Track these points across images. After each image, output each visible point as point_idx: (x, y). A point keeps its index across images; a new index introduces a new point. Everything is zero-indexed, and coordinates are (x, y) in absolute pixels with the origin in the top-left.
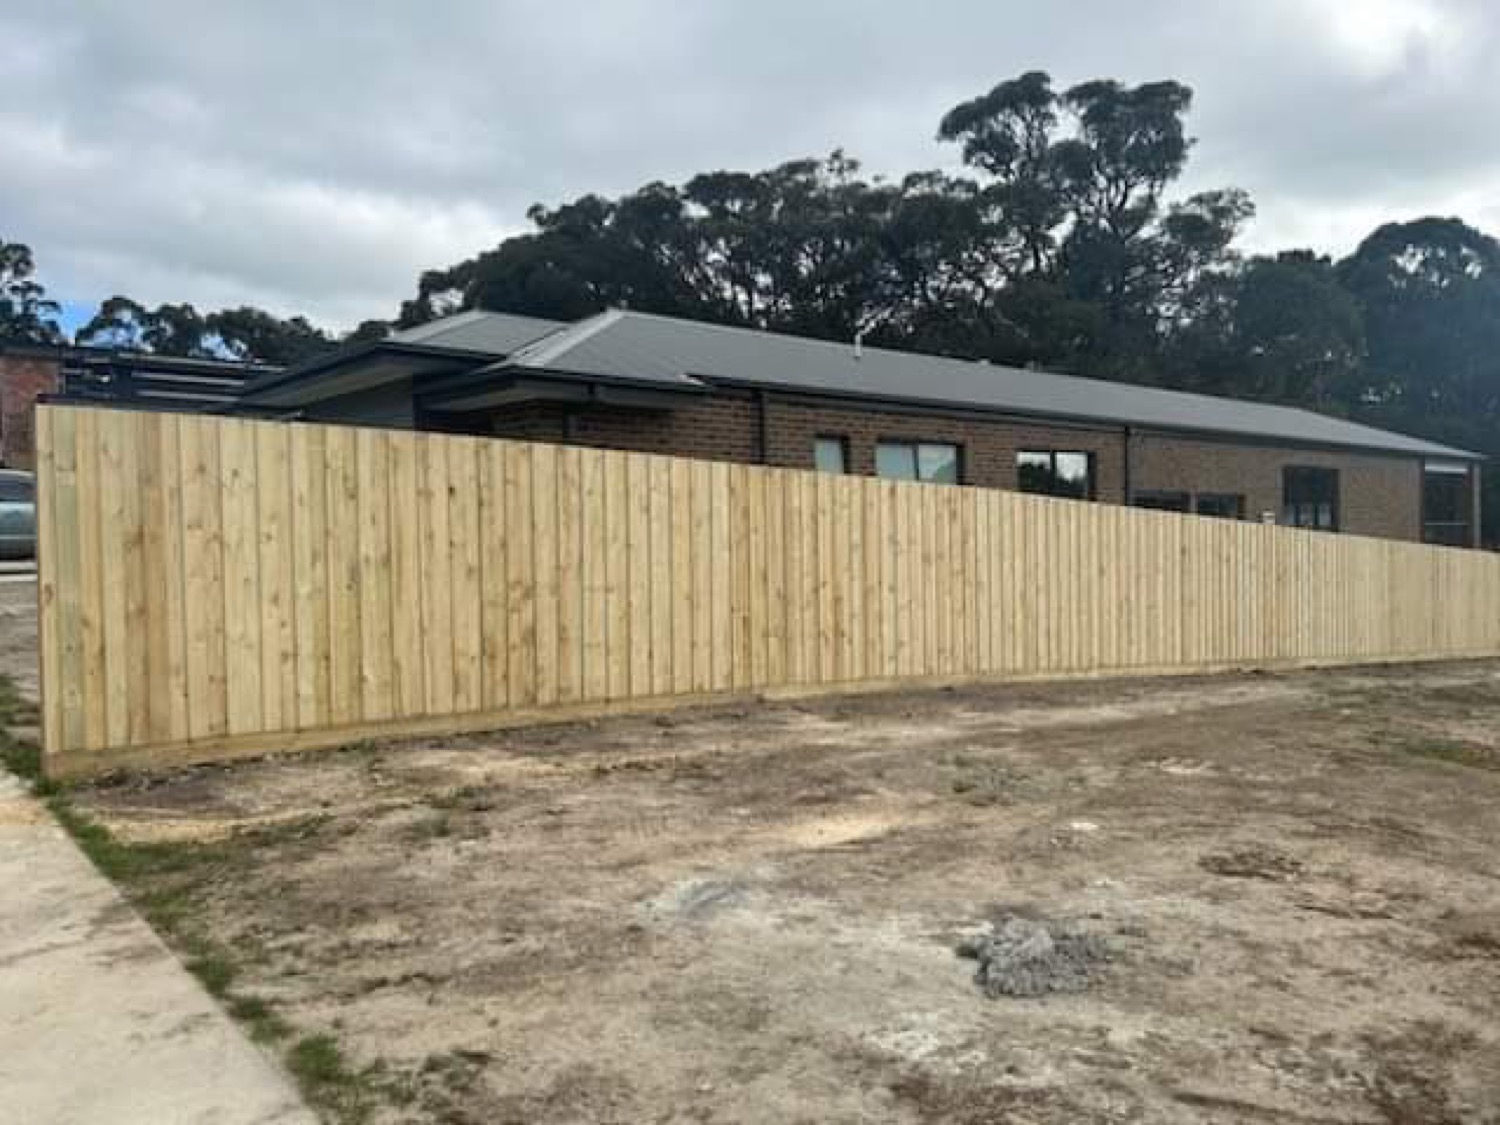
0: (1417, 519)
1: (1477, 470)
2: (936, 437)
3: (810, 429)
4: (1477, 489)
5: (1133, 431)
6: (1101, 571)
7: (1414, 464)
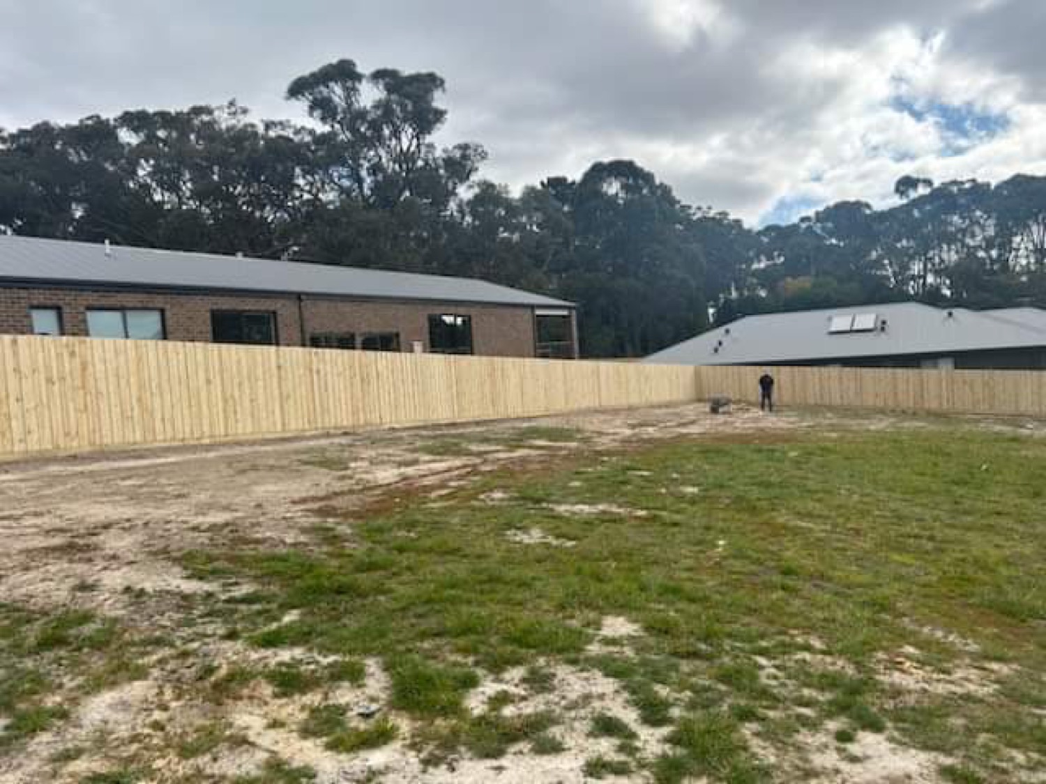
0: (531, 342)
1: (574, 313)
2: (139, 305)
3: (24, 303)
4: (574, 323)
5: (303, 297)
6: (208, 382)
7: (529, 311)
